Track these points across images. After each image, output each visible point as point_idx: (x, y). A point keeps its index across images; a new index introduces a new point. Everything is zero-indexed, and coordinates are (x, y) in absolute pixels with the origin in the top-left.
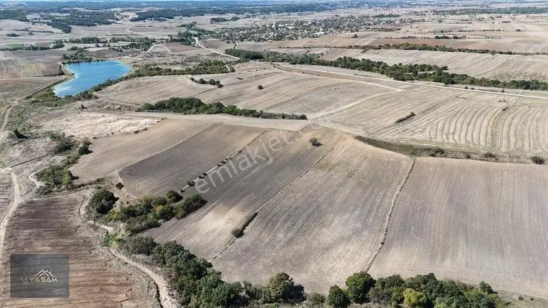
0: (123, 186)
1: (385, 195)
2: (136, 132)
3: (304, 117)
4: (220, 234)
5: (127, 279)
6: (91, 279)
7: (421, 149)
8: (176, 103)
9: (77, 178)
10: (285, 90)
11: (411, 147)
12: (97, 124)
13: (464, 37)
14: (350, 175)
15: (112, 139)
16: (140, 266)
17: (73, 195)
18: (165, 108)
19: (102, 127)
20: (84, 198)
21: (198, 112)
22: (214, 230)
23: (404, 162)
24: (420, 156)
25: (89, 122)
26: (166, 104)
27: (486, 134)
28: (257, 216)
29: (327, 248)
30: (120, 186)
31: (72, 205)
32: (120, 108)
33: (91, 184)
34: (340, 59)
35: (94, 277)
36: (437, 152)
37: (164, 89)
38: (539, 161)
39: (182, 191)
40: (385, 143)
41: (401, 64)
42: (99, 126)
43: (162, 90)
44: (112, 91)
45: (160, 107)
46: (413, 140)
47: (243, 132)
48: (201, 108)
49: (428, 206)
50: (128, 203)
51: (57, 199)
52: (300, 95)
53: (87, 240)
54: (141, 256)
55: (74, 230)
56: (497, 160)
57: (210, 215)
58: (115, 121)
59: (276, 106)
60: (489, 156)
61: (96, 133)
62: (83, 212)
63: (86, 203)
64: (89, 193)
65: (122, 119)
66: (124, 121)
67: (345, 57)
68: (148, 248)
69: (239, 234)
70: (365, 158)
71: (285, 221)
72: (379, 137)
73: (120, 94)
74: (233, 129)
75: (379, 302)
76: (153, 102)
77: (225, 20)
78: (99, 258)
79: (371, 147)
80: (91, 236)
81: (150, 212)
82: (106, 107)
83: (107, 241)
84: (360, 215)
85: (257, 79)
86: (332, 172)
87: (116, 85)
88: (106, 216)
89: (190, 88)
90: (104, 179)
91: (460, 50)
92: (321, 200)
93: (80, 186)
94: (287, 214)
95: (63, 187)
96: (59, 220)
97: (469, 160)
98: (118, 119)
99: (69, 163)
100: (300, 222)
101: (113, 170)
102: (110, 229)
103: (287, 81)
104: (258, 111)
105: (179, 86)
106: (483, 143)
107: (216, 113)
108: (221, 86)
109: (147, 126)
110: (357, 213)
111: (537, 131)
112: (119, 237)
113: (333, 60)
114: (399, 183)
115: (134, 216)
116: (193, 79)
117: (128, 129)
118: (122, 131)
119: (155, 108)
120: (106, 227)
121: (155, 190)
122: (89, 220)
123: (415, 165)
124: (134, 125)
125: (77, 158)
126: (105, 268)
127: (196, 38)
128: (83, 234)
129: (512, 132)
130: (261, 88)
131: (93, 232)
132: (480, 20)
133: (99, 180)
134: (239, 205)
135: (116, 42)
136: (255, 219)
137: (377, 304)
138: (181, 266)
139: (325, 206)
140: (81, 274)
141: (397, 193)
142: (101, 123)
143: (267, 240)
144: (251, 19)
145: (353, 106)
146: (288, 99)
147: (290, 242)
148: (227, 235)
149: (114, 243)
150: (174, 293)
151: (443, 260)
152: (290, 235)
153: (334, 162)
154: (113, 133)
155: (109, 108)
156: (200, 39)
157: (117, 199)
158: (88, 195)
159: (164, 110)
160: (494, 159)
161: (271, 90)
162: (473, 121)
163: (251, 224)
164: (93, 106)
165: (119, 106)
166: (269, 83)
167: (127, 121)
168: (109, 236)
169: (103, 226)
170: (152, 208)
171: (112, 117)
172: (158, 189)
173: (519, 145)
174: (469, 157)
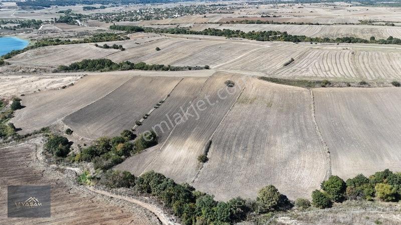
0: (72, 132)
1: (305, 117)
2: (64, 88)
3: (207, 68)
4: (187, 161)
5: (123, 212)
6: (85, 216)
7: (314, 82)
8: (89, 64)
9: (20, 129)
10: (180, 50)
11: (306, 81)
12: (20, 84)
13: (281, 16)
14: (270, 105)
15: (41, 95)
16: (127, 198)
17: (22, 145)
18: (79, 68)
19: (26, 86)
20: (36, 146)
21: (111, 69)
22: (180, 159)
23: (305, 92)
24: (314, 87)
25: (11, 83)
26: (80, 65)
27: (352, 70)
28: (213, 143)
29: (285, 162)
30: (69, 132)
31: (26, 153)
32: (35, 71)
33: (36, 133)
34: (206, 30)
35: (88, 214)
36: (326, 84)
37: (72, 55)
38: (396, 84)
39: (133, 130)
40: (285, 80)
41: (253, 31)
42: (22, 85)
43: (70, 55)
44: (22, 58)
45: (75, 68)
46: (304, 77)
47: (163, 81)
48: (113, 67)
49: (342, 121)
50: (85, 145)
51: (8, 149)
52: (195, 53)
53: (59, 182)
54: (122, 189)
55: (41, 175)
56: (369, 86)
57: (169, 147)
58: (37, 80)
59: (178, 61)
60: (363, 83)
61: (22, 91)
62: (41, 158)
63: (41, 150)
64: (39, 141)
65: (43, 78)
66: (46, 80)
67: (209, 28)
68: (128, 181)
69: (204, 159)
70: (274, 92)
71: (238, 145)
72: (278, 76)
73: (31, 60)
74: (153, 79)
75: (356, 199)
76: (68, 65)
77: (95, 8)
78: (82, 196)
79: (274, 84)
80: (61, 178)
81: (110, 150)
82: (21, 71)
83: (80, 180)
84: (296, 134)
85: (152, 44)
86: (254, 105)
87: (25, 53)
88: (67, 159)
89: (97, 52)
90: (48, 127)
91: (284, 23)
92: (257, 125)
93: (26, 136)
94: (236, 139)
95: (10, 138)
96: (19, 168)
97: (350, 88)
98: (40, 79)
99: (6, 118)
100: (250, 144)
101: (55, 120)
102: (77, 170)
103: (179, 44)
104: (166, 65)
105: (85, 51)
106: (353, 76)
107: (128, 70)
108: (123, 50)
109: (73, 82)
110: (291, 132)
111: (383, 66)
112: (91, 175)
113: (201, 31)
114: (311, 108)
115: (97, 155)
116: (97, 46)
117: (55, 86)
118: (48, 88)
119: (70, 69)
120: (72, 169)
121: (106, 132)
122: (50, 164)
123: (315, 94)
124: (58, 82)
125: (12, 113)
126: (93, 204)
127: (78, 21)
128: (51, 178)
129: (367, 67)
130: (158, 49)
131: (61, 174)
132: (283, 7)
133: (43, 130)
134: (192, 136)
135: (6, 24)
136: (212, 146)
137: (354, 201)
138: (172, 192)
139: (263, 130)
140: (71, 214)
141: (313, 115)
142: (24, 83)
143: (230, 162)
144: (115, 7)
145: (241, 58)
146: (185, 56)
147: (251, 161)
148: (194, 162)
149: (88, 181)
150: (173, 218)
151: (382, 159)
152: (248, 155)
153: (251, 97)
154: (39, 90)
155: (24, 72)
156: (81, 21)
157: (72, 143)
158: (38, 143)
159: (79, 70)
160: (367, 85)
161: (167, 51)
162: (338, 61)
163: (211, 150)
164: (7, 71)
165: (34, 70)
166: (164, 45)
167: (50, 80)
168: (79, 176)
169: (68, 168)
170: (111, 147)
171: (33, 78)
172: (110, 130)
173: (377, 75)
174: (350, 86)
